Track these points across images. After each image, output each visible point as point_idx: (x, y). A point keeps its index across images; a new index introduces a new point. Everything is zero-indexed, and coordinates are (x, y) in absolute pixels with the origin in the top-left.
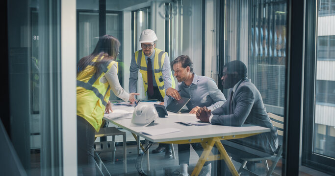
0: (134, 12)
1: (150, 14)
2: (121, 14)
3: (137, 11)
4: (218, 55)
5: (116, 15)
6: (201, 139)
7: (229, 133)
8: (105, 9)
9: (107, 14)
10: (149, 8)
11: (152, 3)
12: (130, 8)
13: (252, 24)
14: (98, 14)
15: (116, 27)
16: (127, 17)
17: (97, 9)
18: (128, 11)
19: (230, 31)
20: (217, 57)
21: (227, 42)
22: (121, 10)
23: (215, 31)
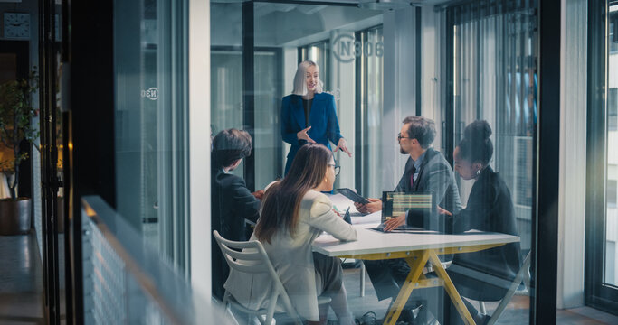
0: (303, 50)
1: (329, 51)
2: (279, 53)
3: (307, 47)
4: (444, 119)
5: (272, 54)
8: (253, 44)
9: (255, 53)
10: (328, 41)
11: (331, 33)
12: (296, 43)
13: (517, 67)
14: (241, 53)
16: (290, 57)
17: (239, 44)
18: (293, 47)
19: (464, 80)
20: (442, 123)
21: (459, 97)
22: (279, 46)
23: (439, 80)
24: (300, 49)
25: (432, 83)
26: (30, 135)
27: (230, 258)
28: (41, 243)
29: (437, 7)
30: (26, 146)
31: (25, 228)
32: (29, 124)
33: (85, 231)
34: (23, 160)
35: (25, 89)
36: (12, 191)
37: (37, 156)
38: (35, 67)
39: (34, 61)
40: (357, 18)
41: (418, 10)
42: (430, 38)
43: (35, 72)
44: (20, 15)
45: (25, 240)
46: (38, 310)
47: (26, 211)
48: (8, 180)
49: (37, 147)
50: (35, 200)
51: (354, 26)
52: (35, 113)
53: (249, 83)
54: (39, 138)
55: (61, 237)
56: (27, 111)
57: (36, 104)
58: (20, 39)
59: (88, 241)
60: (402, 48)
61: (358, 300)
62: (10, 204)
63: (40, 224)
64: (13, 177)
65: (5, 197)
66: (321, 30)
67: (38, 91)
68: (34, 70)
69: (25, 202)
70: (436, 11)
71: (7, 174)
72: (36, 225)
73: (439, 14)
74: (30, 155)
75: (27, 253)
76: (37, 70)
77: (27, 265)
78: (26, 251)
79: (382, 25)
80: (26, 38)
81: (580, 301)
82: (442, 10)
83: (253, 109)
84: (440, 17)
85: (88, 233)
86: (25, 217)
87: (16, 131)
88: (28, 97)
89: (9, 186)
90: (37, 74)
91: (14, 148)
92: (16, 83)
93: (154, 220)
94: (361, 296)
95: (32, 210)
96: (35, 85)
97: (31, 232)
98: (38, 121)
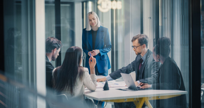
2: (72, 5)
3: (87, 2)
5: (68, 5)
6: (134, 99)
8: (60, 0)
9: (61, 5)
14: (54, 5)
16: (78, 7)
20: (154, 39)
21: (162, 27)
22: (72, 1)
23: (152, 18)
24: (83, 3)
25: (149, 20)
53: (58, 21)
83: (60, 34)
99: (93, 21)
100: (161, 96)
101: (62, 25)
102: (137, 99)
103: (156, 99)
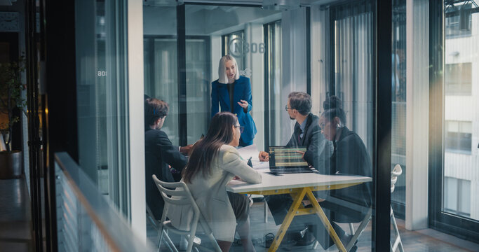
0: (225, 38)
2: (208, 40)
3: (229, 35)
5: (202, 41)
6: (290, 189)
7: (323, 183)
8: (185, 33)
9: (187, 40)
10: (243, 31)
11: (246, 25)
12: (220, 32)
14: (176, 40)
15: (201, 57)
16: (216, 43)
17: (175, 33)
18: (218, 36)
19: (343, 61)
20: (327, 94)
21: (339, 74)
22: (208, 35)
23: (324, 62)
24: (223, 37)
25: (319, 64)
26: (20, 103)
27: (164, 195)
28: (29, 185)
29: (322, 7)
30: (17, 112)
31: (17, 174)
32: (19, 95)
33: (57, 177)
34: (15, 123)
35: (16, 69)
36: (7, 146)
37: (25, 120)
38: (23, 53)
39: (22, 47)
40: (264, 15)
41: (308, 10)
42: (317, 30)
43: (23, 57)
44: (11, 13)
45: (18, 183)
46: (27, 234)
47: (18, 161)
48: (4, 137)
49: (25, 113)
50: (25, 152)
51: (262, 20)
52: (24, 87)
54: (26, 106)
55: (42, 180)
56: (17, 86)
57: (24, 81)
58: (12, 31)
59: (59, 183)
60: (296, 37)
61: (263, 225)
62: (6, 155)
63: (29, 170)
64: (8, 135)
65: (2, 150)
66: (237, 23)
67: (25, 70)
68: (22, 55)
69: (17, 154)
70: (322, 10)
71: (4, 133)
72: (26, 171)
73: (324, 12)
74: (21, 118)
75: (19, 192)
76: (25, 55)
77: (19, 201)
78: (18, 191)
79: (280, 20)
80: (16, 31)
81: (425, 225)
82: (326, 9)
84: (325, 15)
85: (59, 177)
86: (17, 165)
87: (9, 101)
88: (18, 75)
89: (5, 142)
90: (24, 58)
91: (8, 114)
92: (9, 65)
93: (105, 167)
94: (265, 222)
95: (23, 160)
96: (24, 66)
97: (22, 177)
98: (26, 93)
99: (231, 70)
100: (338, 185)
101: (188, 70)
102: (293, 189)
103: (329, 189)
